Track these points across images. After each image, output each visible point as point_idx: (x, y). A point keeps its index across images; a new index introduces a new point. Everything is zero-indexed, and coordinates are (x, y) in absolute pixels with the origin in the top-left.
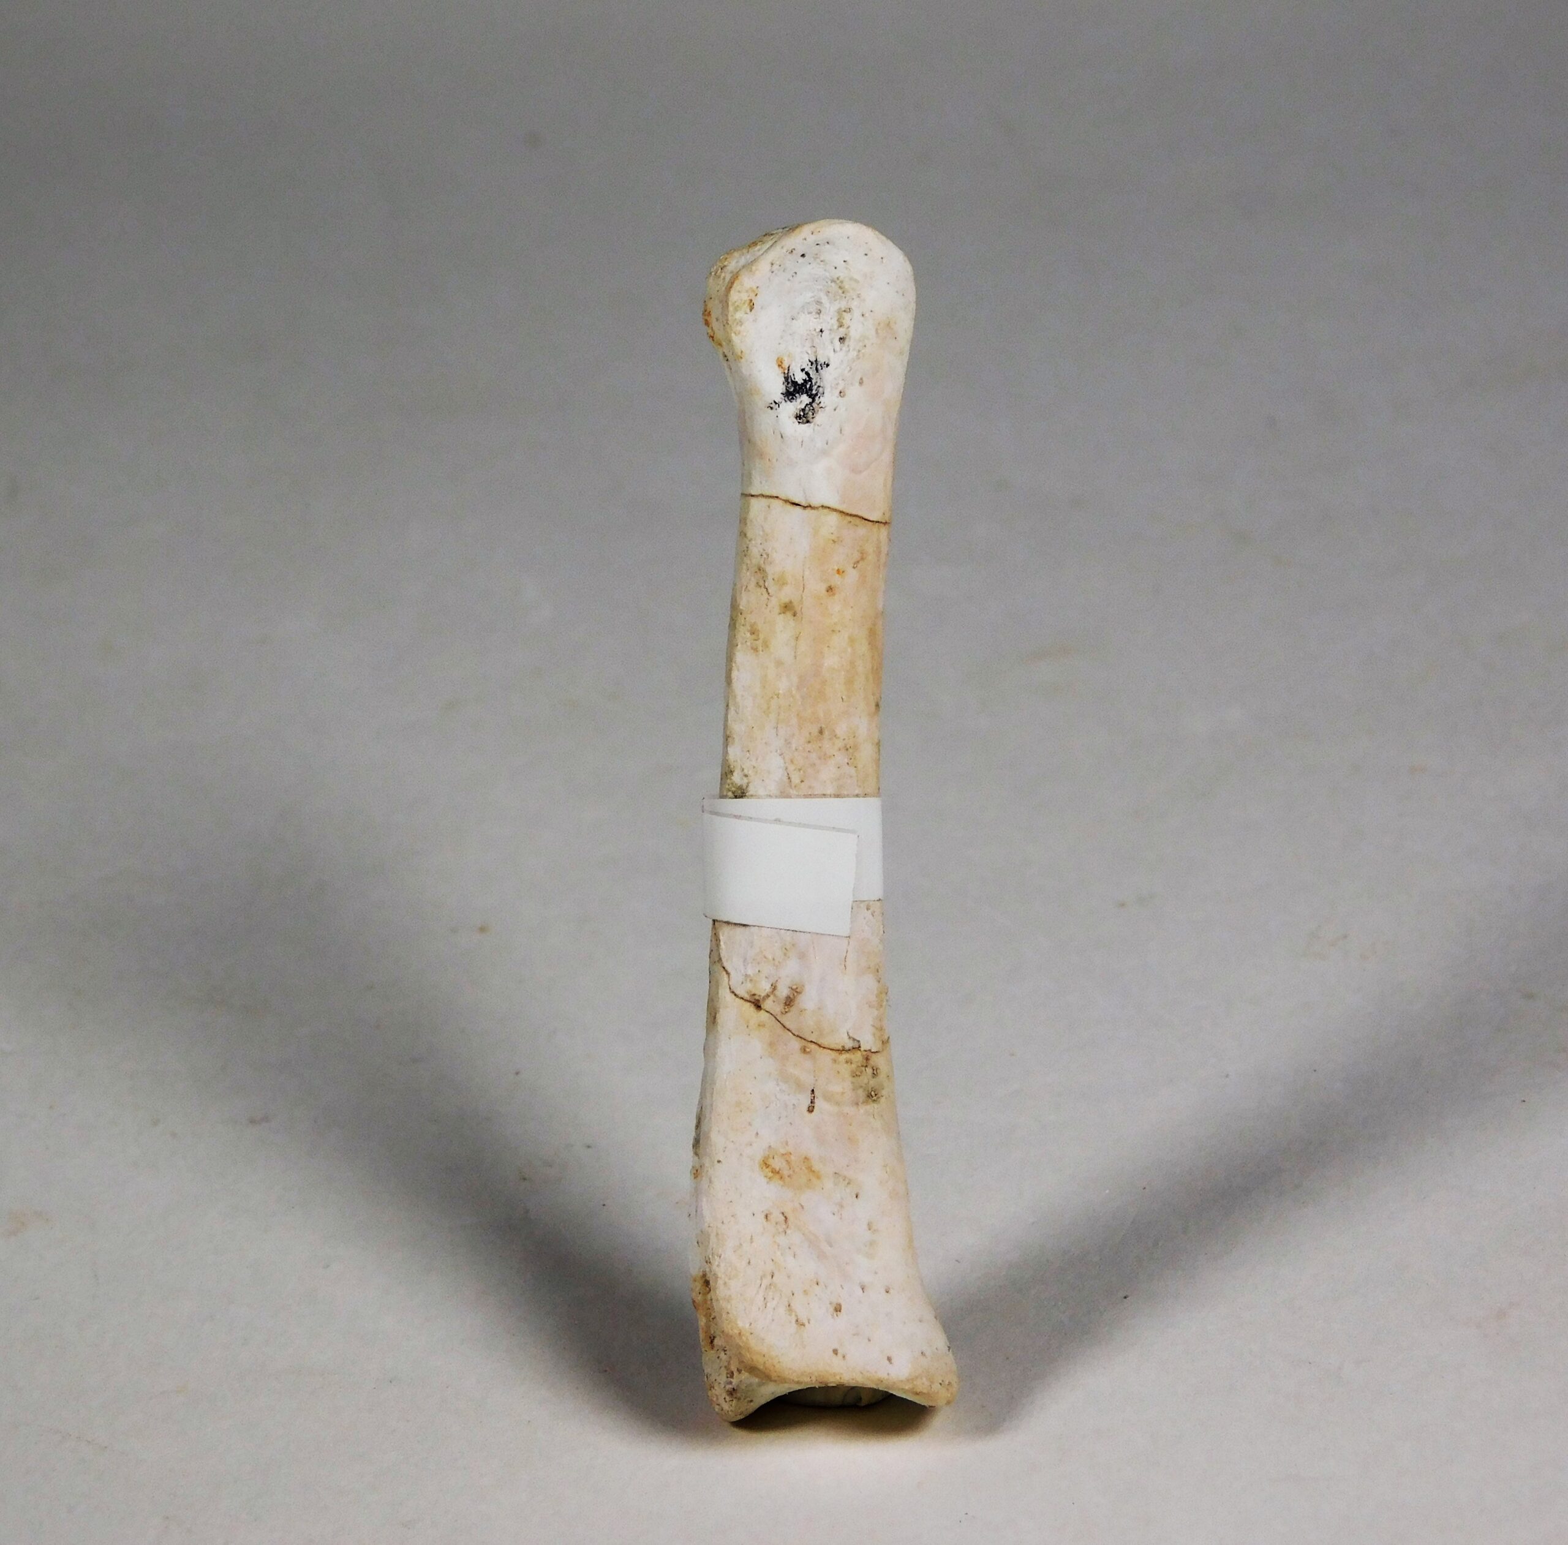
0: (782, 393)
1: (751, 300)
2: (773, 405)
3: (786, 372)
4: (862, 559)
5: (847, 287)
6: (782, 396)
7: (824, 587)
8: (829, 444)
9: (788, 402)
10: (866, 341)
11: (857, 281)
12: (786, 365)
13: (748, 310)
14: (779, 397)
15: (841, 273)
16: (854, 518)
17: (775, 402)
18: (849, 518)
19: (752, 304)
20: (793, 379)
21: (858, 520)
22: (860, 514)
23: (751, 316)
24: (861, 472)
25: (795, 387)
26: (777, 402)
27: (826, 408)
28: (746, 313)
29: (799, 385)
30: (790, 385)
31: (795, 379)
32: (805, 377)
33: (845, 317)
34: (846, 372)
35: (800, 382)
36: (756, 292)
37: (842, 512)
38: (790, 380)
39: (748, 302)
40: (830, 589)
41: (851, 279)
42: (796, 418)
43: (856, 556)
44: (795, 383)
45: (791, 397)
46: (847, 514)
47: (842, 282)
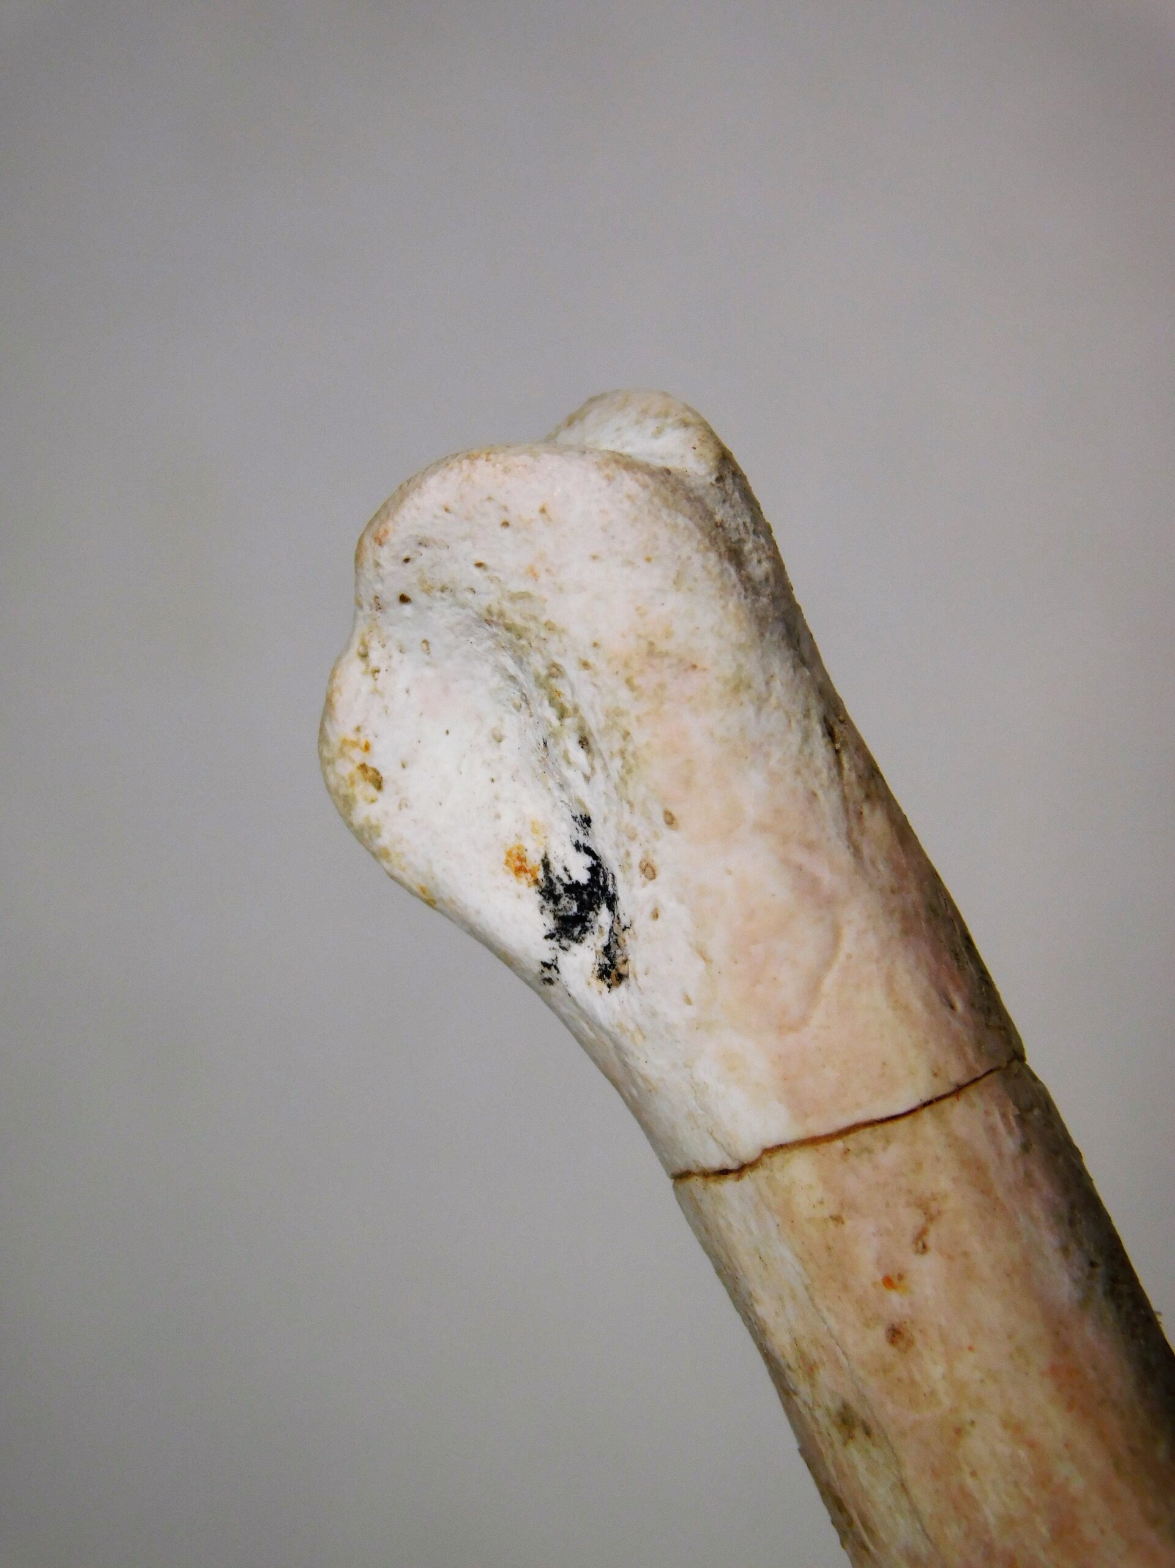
0: (546, 937)
1: (363, 767)
2: (547, 974)
3: (541, 875)
4: (931, 1218)
5: (518, 621)
6: (553, 943)
7: (879, 1333)
8: (693, 998)
9: (575, 947)
10: (623, 722)
11: (525, 596)
12: (534, 859)
13: (372, 790)
14: (545, 951)
15: (489, 598)
16: (852, 1136)
17: (545, 965)
18: (839, 1144)
19: (371, 773)
20: (566, 880)
21: (865, 1137)
22: (860, 1116)
23: (386, 801)
24: (804, 1020)
25: (578, 899)
26: (550, 962)
27: (636, 925)
28: (373, 801)
29: (585, 887)
30: (564, 901)
31: (570, 878)
32: (588, 861)
33: (561, 689)
34: (627, 816)
35: (583, 877)
36: (363, 743)
37: (813, 1141)
38: (560, 889)
39: (358, 775)
40: (895, 1334)
41: (514, 598)
42: (601, 977)
43: (911, 1220)
44: (574, 889)
45: (577, 930)
46: (830, 1138)
47: (501, 614)
